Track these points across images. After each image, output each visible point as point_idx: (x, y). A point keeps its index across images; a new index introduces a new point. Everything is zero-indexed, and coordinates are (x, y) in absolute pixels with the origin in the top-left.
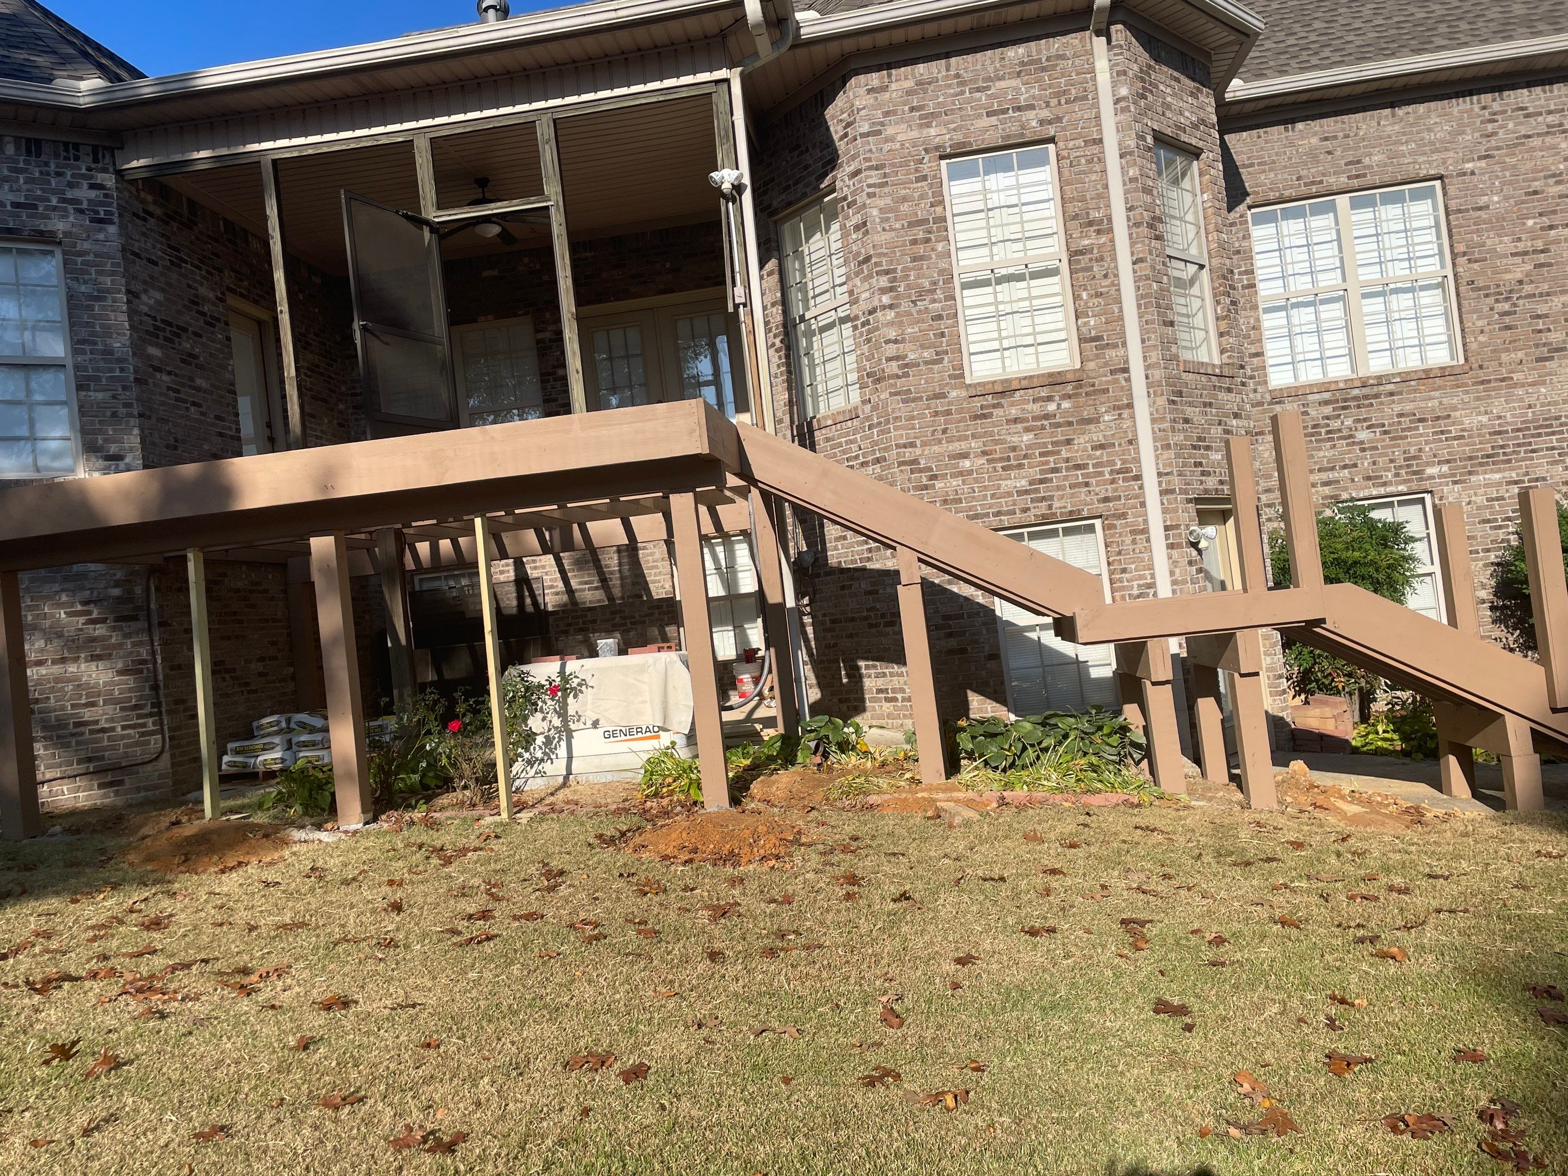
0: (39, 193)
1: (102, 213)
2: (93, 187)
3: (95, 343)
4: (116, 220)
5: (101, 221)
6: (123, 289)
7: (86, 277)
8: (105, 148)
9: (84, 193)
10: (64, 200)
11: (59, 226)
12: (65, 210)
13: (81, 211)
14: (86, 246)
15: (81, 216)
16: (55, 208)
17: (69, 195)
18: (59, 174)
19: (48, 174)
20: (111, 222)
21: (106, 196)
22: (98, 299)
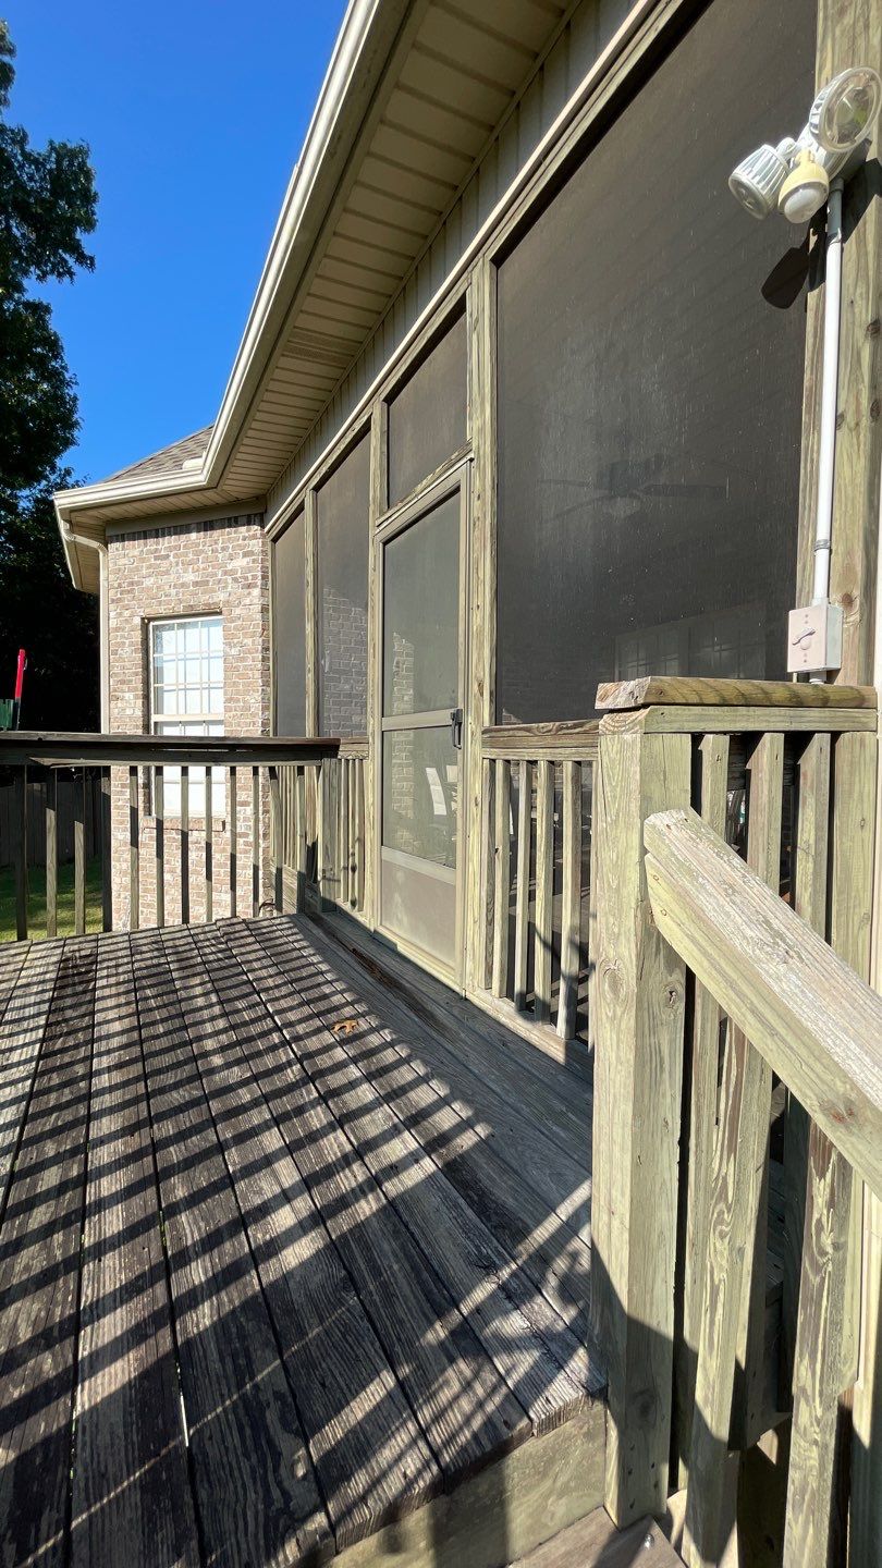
0: (210, 569)
1: (250, 578)
2: (245, 555)
3: (238, 701)
4: (259, 583)
5: (249, 586)
6: (260, 648)
7: (235, 641)
8: (256, 515)
9: (241, 563)
10: (225, 573)
11: (220, 597)
12: (226, 583)
13: (235, 580)
14: (238, 611)
15: (236, 585)
16: (219, 581)
17: (229, 567)
18: (223, 549)
19: (217, 551)
20: (256, 586)
21: (254, 561)
22: (243, 659)
